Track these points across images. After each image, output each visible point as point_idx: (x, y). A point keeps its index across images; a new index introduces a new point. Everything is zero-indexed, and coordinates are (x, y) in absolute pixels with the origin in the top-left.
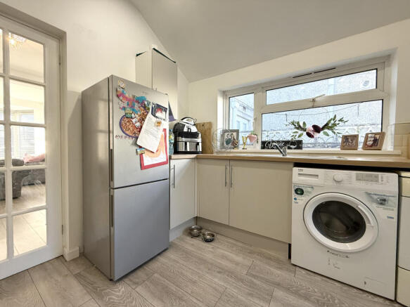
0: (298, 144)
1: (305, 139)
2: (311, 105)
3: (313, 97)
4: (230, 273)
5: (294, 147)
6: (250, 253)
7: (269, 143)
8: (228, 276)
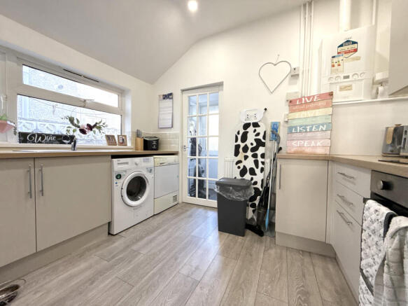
0: (71, 139)
1: (78, 134)
2: (83, 104)
3: (85, 98)
4: (100, 273)
5: (68, 142)
6: (80, 257)
7: (34, 135)
8: (101, 276)
